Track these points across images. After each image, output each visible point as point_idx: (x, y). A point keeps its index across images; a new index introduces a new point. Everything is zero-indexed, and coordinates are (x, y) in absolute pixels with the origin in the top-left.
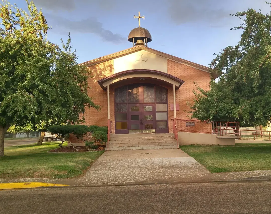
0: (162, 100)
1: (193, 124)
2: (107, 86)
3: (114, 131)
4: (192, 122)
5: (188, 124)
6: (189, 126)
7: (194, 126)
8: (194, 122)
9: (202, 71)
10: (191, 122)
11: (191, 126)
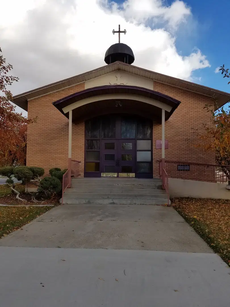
0: (145, 134)
1: (186, 168)
2: (69, 112)
3: (82, 174)
4: (186, 165)
5: (180, 168)
6: (181, 170)
7: (189, 170)
8: (189, 165)
9: (202, 96)
10: (184, 165)
11: (184, 170)
